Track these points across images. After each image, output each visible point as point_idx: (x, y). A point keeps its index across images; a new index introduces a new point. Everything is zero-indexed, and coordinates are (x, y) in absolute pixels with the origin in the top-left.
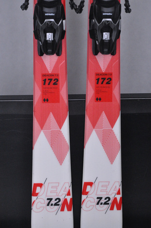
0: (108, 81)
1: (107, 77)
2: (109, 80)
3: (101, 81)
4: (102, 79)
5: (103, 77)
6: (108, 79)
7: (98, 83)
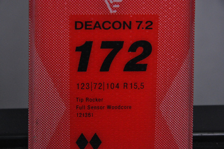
0: (132, 56)
1: (129, 37)
2: (140, 50)
3: (98, 55)
4: (105, 45)
5: (112, 36)
6: (133, 48)
7: (83, 66)
